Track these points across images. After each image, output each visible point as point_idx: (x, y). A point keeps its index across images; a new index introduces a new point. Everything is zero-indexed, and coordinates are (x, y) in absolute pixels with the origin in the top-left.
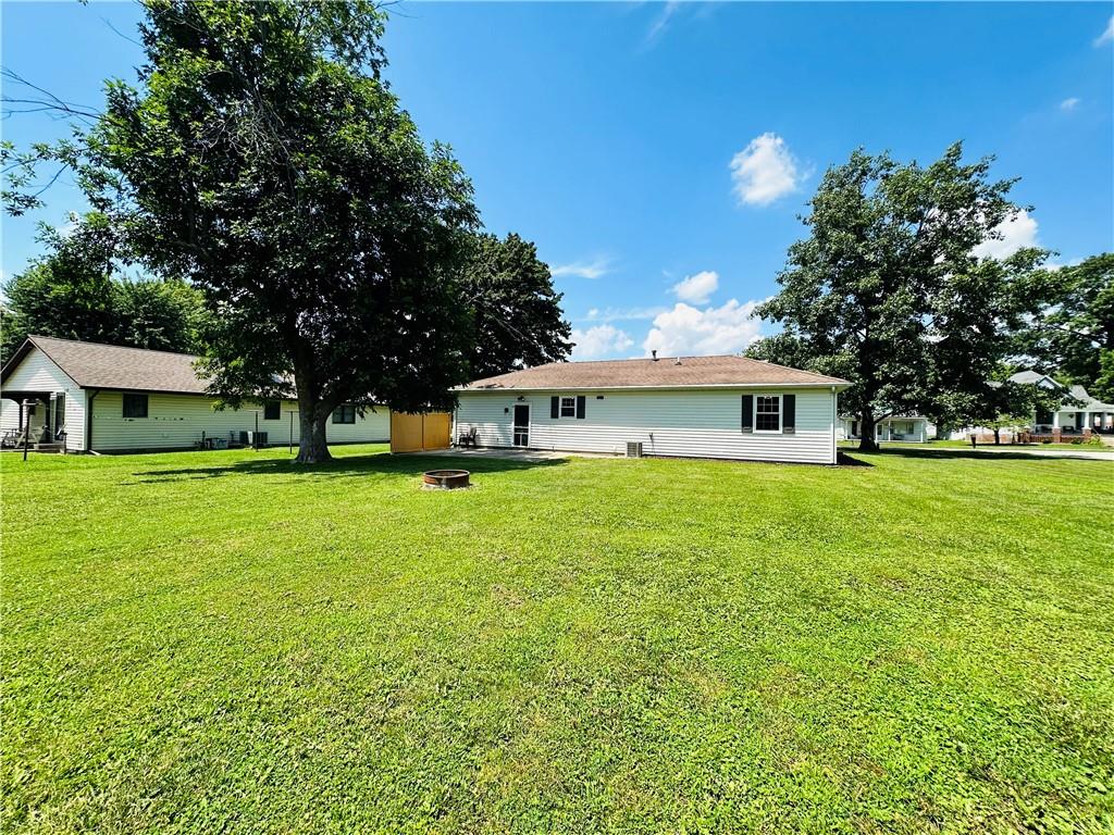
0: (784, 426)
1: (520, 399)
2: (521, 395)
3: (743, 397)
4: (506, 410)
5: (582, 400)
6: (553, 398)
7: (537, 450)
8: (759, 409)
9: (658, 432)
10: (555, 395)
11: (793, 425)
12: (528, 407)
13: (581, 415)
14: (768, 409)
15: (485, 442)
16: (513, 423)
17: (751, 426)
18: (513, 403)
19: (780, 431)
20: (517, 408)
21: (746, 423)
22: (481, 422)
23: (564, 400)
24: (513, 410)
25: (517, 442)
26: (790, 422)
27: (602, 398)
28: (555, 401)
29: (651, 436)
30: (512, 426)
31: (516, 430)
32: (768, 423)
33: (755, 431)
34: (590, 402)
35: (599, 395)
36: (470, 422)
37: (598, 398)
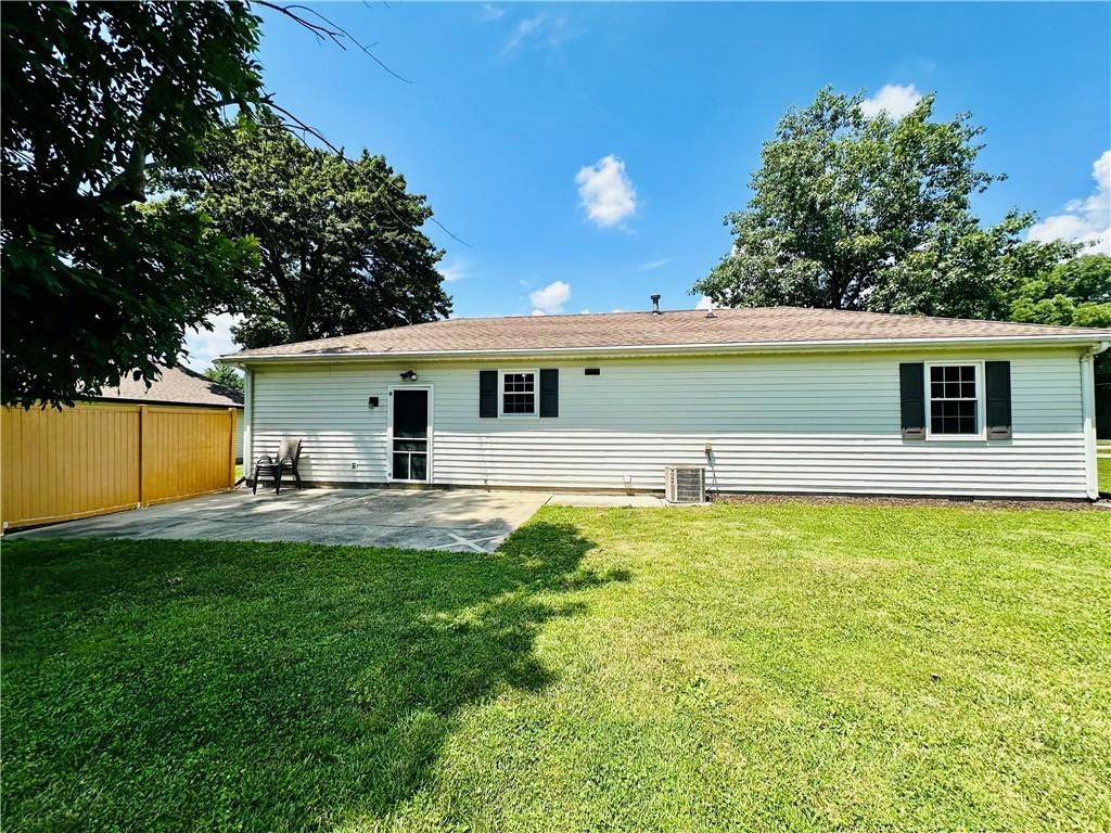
0: (990, 423)
1: (407, 376)
2: (408, 367)
3: (902, 366)
4: (374, 402)
5: (550, 378)
6: (483, 374)
7: (447, 487)
8: (936, 391)
9: (723, 444)
10: (490, 367)
11: (1008, 423)
12: (425, 394)
13: (550, 409)
14: (952, 391)
15: (319, 473)
16: (390, 430)
17: (923, 425)
18: (387, 386)
19: (983, 434)
20: (398, 395)
21: (911, 419)
22: (312, 429)
23: (508, 378)
24: (391, 399)
25: (399, 471)
26: (1001, 416)
27: (596, 372)
28: (488, 379)
29: (708, 452)
30: (389, 435)
31: (397, 445)
32: (955, 419)
33: (930, 436)
34: (570, 384)
35: (592, 366)
36: (286, 430)
37: (588, 372)
